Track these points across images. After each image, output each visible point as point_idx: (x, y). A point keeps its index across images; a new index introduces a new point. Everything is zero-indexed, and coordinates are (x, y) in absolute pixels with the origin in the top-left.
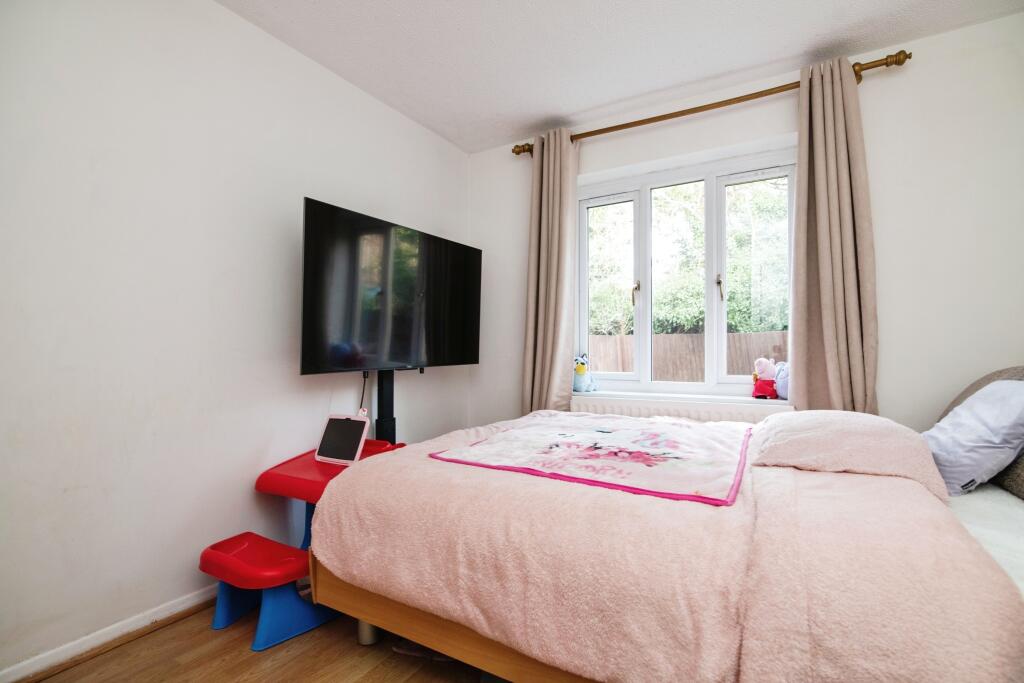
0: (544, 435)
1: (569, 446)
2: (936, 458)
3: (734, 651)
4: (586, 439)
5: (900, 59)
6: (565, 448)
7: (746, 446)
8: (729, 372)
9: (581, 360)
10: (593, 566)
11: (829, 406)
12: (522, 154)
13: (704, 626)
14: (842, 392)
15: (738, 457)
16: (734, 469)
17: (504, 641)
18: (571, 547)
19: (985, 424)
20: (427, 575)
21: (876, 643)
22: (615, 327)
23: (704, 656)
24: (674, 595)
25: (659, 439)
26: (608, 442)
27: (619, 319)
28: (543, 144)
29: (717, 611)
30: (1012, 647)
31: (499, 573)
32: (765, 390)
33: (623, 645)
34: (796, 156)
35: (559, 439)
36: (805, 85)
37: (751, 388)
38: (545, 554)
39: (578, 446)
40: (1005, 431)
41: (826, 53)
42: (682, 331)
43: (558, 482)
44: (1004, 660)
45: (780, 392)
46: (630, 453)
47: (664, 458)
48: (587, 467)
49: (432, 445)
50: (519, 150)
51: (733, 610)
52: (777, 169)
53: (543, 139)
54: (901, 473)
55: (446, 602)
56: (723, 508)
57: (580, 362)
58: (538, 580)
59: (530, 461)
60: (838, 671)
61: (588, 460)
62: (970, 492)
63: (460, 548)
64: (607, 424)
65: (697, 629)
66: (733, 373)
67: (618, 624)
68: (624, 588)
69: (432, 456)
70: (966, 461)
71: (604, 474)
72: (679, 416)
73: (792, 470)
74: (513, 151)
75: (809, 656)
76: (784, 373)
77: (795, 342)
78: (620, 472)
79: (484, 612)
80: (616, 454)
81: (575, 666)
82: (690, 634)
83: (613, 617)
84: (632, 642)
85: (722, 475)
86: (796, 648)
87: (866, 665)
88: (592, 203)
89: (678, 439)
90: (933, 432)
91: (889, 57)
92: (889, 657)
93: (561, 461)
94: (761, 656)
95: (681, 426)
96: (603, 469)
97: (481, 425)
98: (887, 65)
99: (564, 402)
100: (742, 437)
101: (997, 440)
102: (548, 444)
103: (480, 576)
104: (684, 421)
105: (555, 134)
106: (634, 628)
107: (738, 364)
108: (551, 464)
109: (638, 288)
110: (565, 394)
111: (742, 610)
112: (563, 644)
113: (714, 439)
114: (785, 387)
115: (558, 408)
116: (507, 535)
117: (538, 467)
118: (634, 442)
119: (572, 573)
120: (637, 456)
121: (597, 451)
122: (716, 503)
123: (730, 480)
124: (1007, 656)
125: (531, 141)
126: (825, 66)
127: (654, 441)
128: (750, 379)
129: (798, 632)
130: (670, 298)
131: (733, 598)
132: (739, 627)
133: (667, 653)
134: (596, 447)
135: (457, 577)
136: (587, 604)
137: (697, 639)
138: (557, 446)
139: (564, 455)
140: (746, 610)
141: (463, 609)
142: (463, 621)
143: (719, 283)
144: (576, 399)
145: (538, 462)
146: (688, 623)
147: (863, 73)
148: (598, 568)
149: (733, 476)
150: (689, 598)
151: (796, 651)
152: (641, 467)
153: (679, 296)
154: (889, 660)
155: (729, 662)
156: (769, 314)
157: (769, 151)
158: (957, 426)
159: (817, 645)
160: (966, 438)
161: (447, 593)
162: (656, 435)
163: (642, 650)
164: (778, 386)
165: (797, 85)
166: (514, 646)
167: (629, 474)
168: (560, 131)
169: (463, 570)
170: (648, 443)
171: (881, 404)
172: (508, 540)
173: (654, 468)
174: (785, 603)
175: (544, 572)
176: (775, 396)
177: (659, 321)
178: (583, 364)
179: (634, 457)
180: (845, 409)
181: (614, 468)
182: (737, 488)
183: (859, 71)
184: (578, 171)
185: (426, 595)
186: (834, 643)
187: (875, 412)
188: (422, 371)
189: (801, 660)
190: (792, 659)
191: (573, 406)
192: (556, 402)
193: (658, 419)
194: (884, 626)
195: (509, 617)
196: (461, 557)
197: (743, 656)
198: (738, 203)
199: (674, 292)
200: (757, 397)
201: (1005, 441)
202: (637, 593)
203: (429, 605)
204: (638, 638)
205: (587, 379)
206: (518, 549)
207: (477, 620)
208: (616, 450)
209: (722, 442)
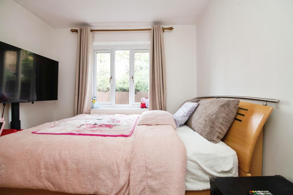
0: (79, 122)
1: (87, 125)
2: (175, 120)
3: (128, 175)
4: (92, 122)
5: (171, 29)
6: (86, 125)
7: (137, 120)
8: (135, 102)
9: (94, 99)
10: (89, 160)
11: (157, 109)
12: (74, 32)
13: (120, 170)
14: (159, 106)
15: (134, 123)
16: (133, 127)
17: (60, 191)
18: (83, 156)
19: (184, 112)
20: (28, 175)
21: (159, 165)
22: (108, 90)
23: (121, 178)
24: (113, 163)
25: (115, 120)
26: (99, 123)
27: (109, 87)
28: (81, 30)
29: (124, 165)
30: (183, 159)
31: (57, 169)
32: (143, 106)
33: (99, 181)
34: (150, 48)
35: (84, 123)
36: (152, 30)
37: (140, 105)
38: (74, 159)
39: (90, 124)
40: (187, 113)
41: (157, 23)
42: (126, 91)
43: (81, 136)
44: (182, 162)
45: (147, 106)
46: (105, 125)
47: (115, 125)
48: (91, 130)
49: (34, 129)
50: (73, 31)
51: (128, 164)
52: (147, 50)
53: (81, 29)
54: (168, 124)
55: (36, 183)
56: (128, 137)
57: (93, 100)
58: (71, 168)
59: (72, 131)
60: (152, 173)
61: (92, 128)
62: (181, 127)
63: (42, 163)
64: (100, 117)
65: (119, 172)
66: (136, 102)
67: (97, 176)
68: (98, 165)
69: (33, 133)
70: (180, 120)
71: (96, 132)
72: (122, 114)
73: (146, 125)
74: (71, 31)
75: (145, 171)
76: (147, 101)
77: (150, 93)
78: (101, 131)
79: (52, 183)
80: (101, 126)
81: (84, 192)
82: (117, 173)
83: (96, 174)
84: (101, 180)
85: (129, 129)
86: (142, 170)
87: (157, 170)
88: (98, 52)
89: (120, 120)
90: (175, 114)
91: (169, 28)
92: (161, 167)
93: (83, 129)
94: (134, 175)
95: (122, 116)
96: (96, 131)
97: (57, 120)
98: (169, 29)
99: (88, 112)
100: (137, 118)
101: (185, 115)
102: (80, 125)
103: (50, 171)
104: (123, 115)
105: (85, 28)
106: (102, 176)
107: (137, 100)
108: (79, 131)
109: (111, 78)
110: (89, 109)
111: (130, 164)
112: (80, 186)
113: (129, 119)
114: (148, 105)
115: (86, 113)
116: (60, 156)
117: (74, 132)
118: (108, 122)
119: (83, 164)
120: (107, 126)
121: (96, 126)
122: (126, 136)
123: (131, 130)
124: (182, 161)
125: (77, 29)
126: (157, 26)
127: (113, 121)
128: (140, 103)
129: (143, 166)
130: (123, 82)
131: (128, 161)
132: (129, 168)
133: (111, 180)
134: (95, 124)
135: (41, 174)
136: (88, 172)
137: (119, 174)
138: (83, 125)
139: (85, 127)
140: (131, 163)
141: (44, 184)
142: (44, 188)
143: (133, 78)
144: (92, 110)
145: (75, 131)
146: (117, 170)
147: (165, 30)
148: (91, 161)
149: (132, 129)
150: (117, 163)
151: (142, 171)
152: (108, 128)
153: (125, 81)
154: (162, 168)
155: (127, 178)
156: (147, 87)
157: (144, 45)
158: (179, 112)
159: (147, 168)
160: (181, 115)
161: (36, 180)
162: (114, 119)
163: (104, 181)
164: (146, 105)
165: (150, 29)
166: (63, 191)
167: (104, 131)
168: (87, 28)
169: (43, 171)
170: (112, 122)
171: (167, 109)
172: (61, 157)
173: (112, 129)
174: (140, 159)
175: (73, 165)
176: (146, 107)
177: (120, 88)
178: (95, 100)
179: (106, 126)
180: (160, 110)
181: (100, 130)
182: (132, 132)
183: (164, 29)
184: (93, 41)
185: (28, 183)
186: (150, 167)
187: (166, 110)
188: (33, 103)
189: (143, 173)
190: (141, 173)
191: (91, 112)
192: (86, 112)
193: (116, 115)
194: (161, 160)
195: (61, 183)
196: (42, 166)
197: (130, 176)
198: (140, 58)
199: (124, 80)
200: (142, 108)
201: (187, 115)
202: (103, 165)
203: (29, 186)
204: (103, 178)
205: (96, 104)
206: (64, 160)
207: (49, 186)
208: (101, 125)
209: (131, 120)
